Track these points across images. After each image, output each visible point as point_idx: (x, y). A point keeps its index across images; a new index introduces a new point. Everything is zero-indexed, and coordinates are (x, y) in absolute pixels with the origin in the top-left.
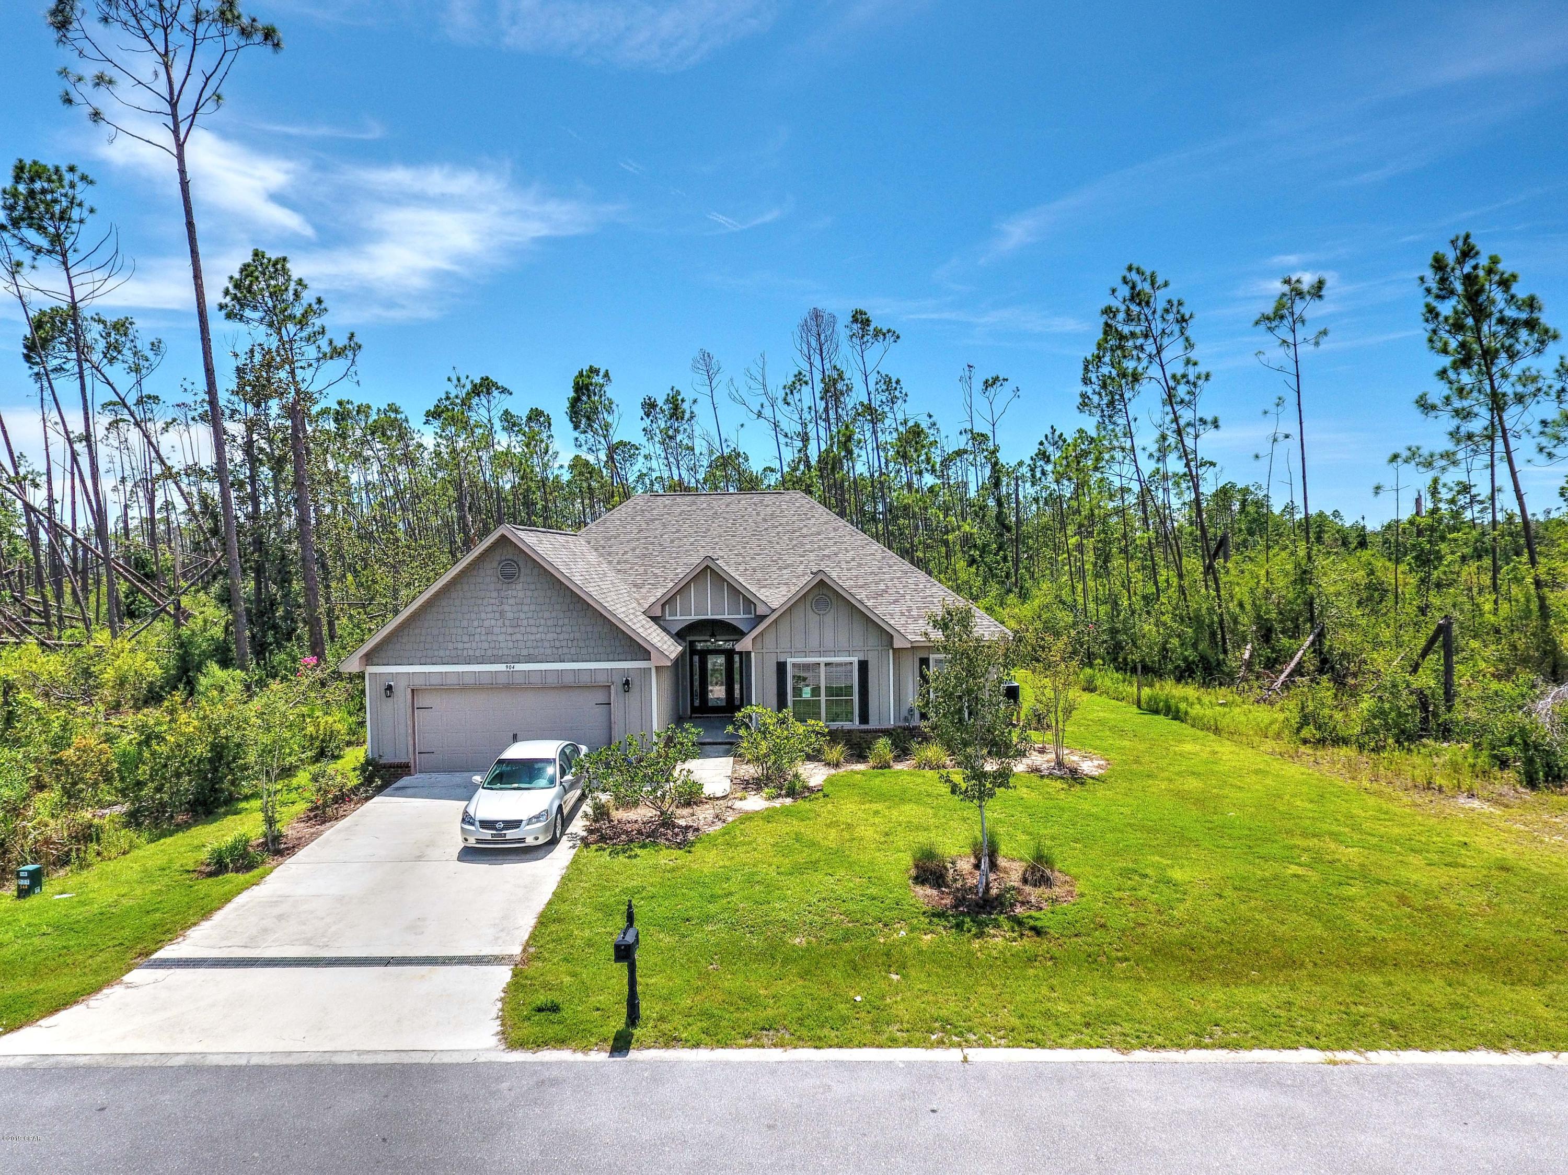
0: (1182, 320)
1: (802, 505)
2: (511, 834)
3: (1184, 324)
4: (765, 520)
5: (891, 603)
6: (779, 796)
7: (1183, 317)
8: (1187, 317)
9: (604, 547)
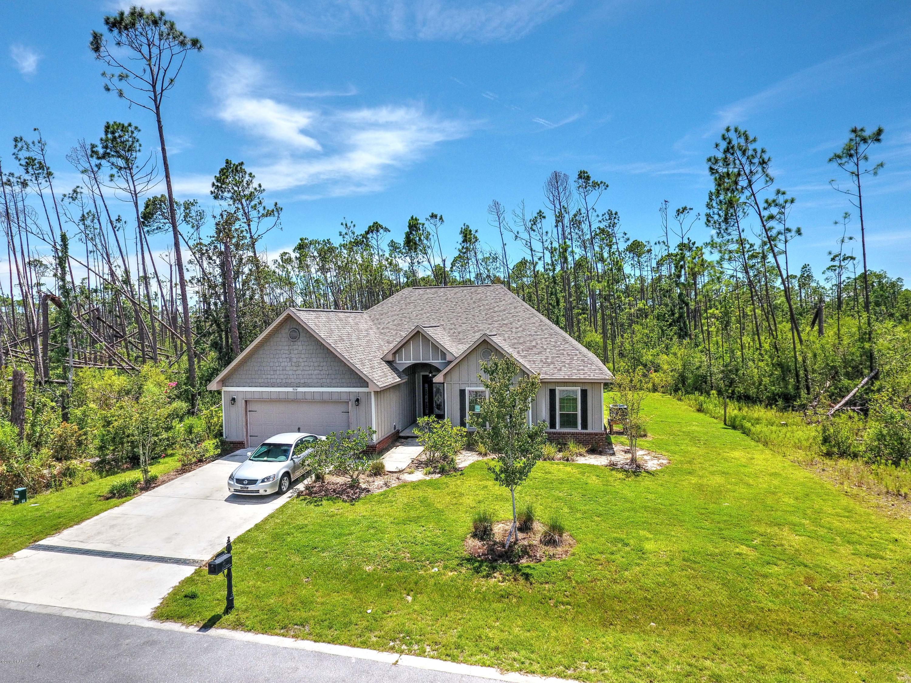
0: (763, 163)
1: (499, 293)
2: (251, 487)
3: (764, 165)
4: (474, 302)
5: (536, 354)
6: (434, 472)
7: (763, 160)
8: (766, 160)
9: (378, 319)
